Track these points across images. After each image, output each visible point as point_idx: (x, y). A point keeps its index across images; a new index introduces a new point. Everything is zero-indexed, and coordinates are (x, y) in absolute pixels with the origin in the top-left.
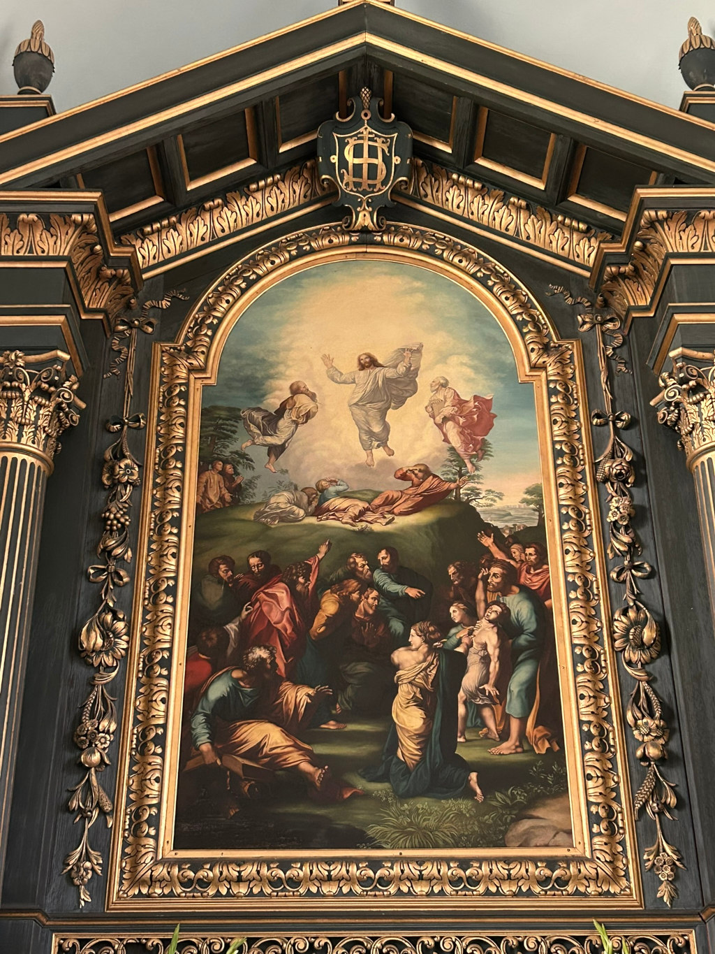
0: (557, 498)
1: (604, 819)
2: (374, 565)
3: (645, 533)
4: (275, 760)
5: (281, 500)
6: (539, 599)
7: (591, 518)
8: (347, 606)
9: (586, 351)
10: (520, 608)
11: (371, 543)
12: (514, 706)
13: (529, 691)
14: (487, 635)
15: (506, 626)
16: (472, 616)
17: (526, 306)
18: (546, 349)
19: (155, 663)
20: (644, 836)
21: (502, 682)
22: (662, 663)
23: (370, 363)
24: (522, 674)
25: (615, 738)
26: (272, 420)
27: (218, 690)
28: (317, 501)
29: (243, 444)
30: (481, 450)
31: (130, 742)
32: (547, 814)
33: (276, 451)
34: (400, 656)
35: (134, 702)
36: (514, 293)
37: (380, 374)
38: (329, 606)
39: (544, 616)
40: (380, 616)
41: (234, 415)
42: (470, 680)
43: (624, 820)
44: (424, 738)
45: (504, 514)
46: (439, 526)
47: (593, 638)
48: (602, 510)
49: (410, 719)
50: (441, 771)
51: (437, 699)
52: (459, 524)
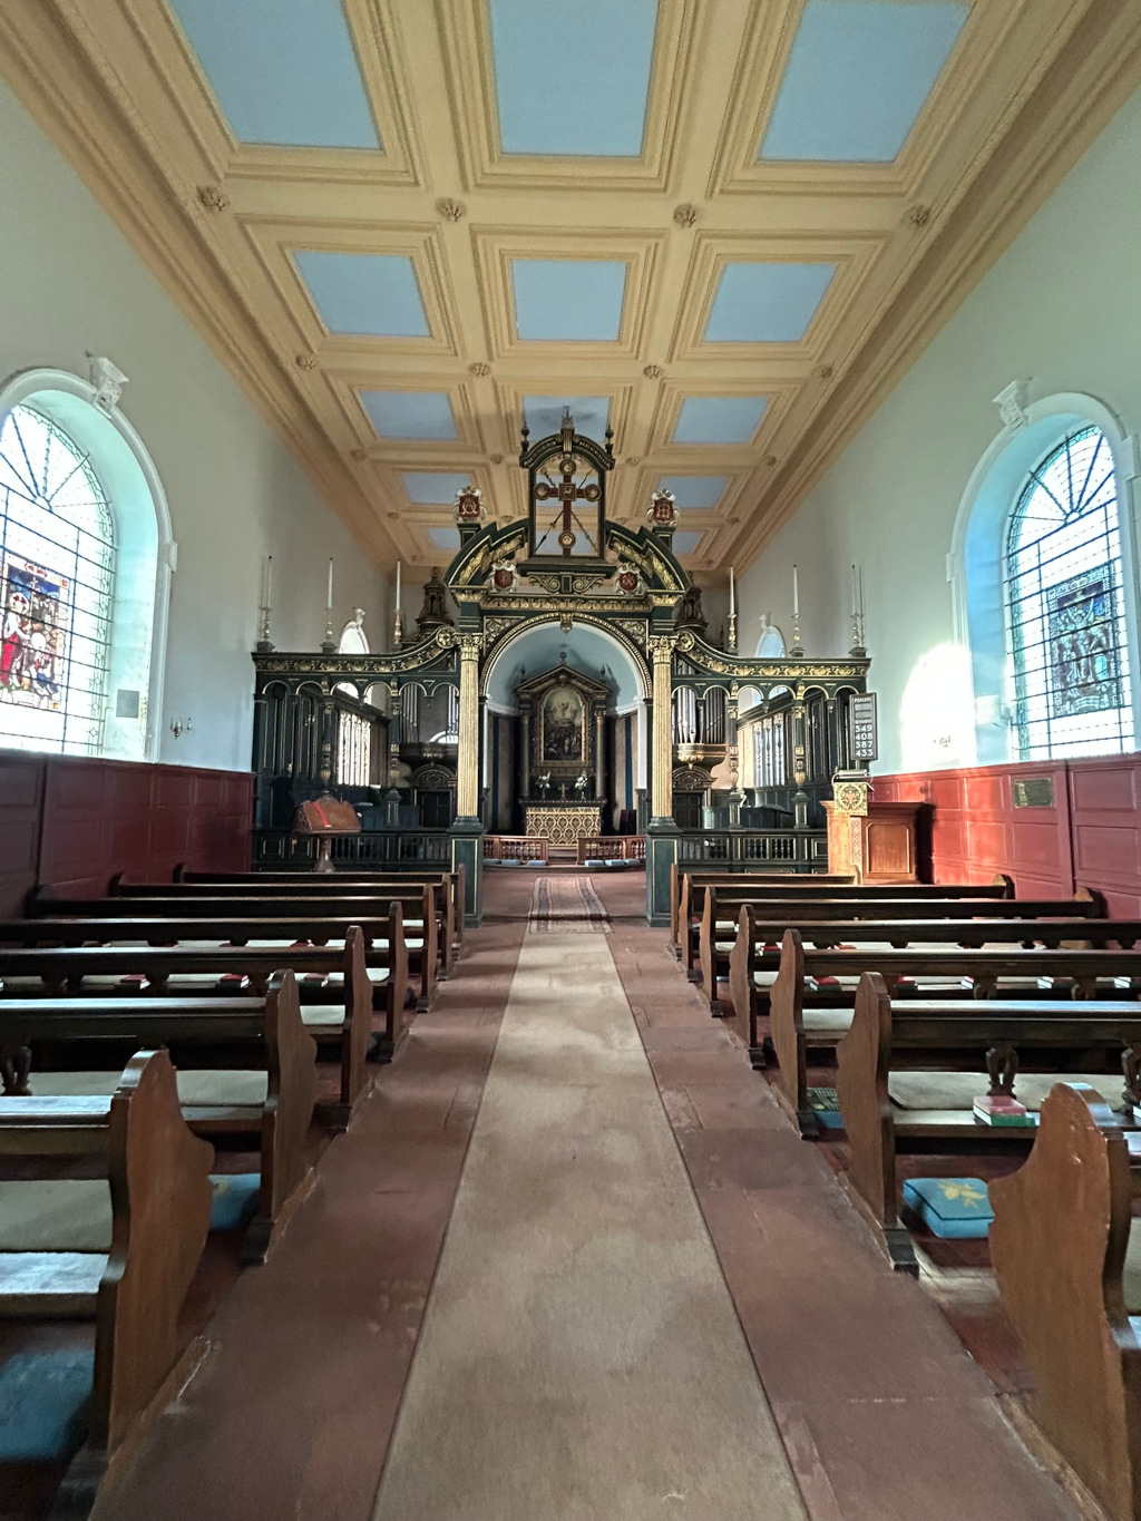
2: (563, 730)
3: (592, 728)
4: (553, 752)
5: (553, 722)
6: (581, 735)
8: (560, 735)
10: (578, 736)
12: (577, 746)
13: (579, 745)
14: (575, 739)
15: (577, 738)
16: (573, 737)
21: (576, 744)
22: (592, 742)
23: (563, 704)
24: (578, 743)
26: (552, 712)
27: (547, 745)
29: (549, 715)
30: (576, 716)
33: (552, 716)
37: (564, 706)
38: (558, 735)
39: (581, 737)
40: (564, 736)
42: (573, 744)
44: (568, 750)
49: (567, 748)
50: (569, 753)
51: (570, 746)
52: (573, 726)
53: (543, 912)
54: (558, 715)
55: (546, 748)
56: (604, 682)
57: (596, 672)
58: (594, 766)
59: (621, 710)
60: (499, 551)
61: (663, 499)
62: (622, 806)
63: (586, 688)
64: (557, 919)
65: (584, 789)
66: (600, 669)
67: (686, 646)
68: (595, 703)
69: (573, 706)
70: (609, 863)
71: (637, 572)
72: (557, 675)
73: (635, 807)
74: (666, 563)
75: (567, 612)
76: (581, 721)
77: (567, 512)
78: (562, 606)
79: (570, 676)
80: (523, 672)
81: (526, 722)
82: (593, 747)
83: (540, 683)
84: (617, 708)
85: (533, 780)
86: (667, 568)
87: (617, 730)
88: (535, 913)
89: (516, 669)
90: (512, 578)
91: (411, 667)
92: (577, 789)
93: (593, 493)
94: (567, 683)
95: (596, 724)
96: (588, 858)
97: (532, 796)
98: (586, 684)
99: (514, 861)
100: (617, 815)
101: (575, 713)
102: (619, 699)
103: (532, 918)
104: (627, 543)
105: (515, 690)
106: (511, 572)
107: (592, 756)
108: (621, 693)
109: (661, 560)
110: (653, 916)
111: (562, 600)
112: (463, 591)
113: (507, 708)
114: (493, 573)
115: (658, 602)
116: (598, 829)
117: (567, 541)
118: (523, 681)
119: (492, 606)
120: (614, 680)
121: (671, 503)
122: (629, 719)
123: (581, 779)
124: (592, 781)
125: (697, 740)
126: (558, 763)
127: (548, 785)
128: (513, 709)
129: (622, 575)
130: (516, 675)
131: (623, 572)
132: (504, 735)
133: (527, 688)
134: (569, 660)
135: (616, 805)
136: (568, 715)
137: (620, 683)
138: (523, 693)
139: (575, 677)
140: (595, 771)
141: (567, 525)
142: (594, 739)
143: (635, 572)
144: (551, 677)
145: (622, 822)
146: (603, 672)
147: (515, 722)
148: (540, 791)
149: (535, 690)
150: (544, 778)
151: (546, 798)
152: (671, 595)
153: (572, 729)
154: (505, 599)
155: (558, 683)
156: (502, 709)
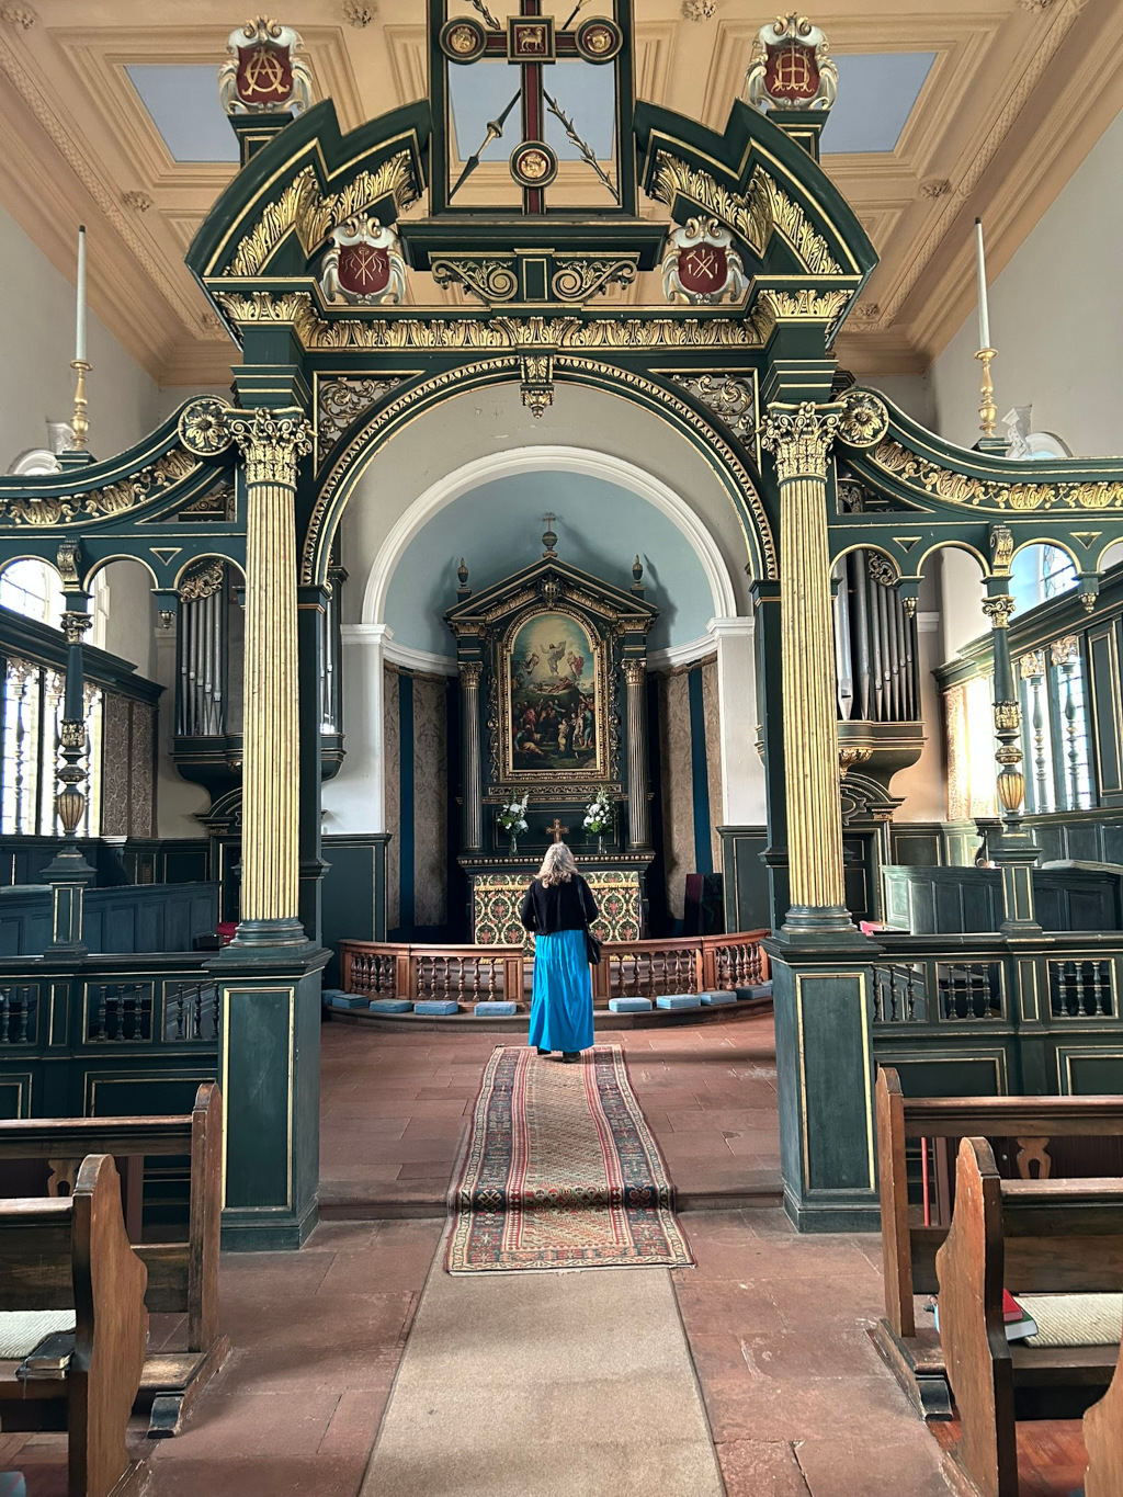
0: (597, 687)
1: (604, 763)
2: (554, 704)
3: (618, 694)
4: (533, 751)
6: (593, 712)
7: (606, 692)
8: (548, 714)
9: (608, 643)
10: (588, 714)
12: (586, 738)
13: (589, 733)
14: (581, 722)
15: (585, 719)
16: (577, 716)
17: (593, 630)
18: (597, 644)
19: (505, 730)
20: (612, 766)
21: (583, 732)
22: (619, 728)
23: (552, 647)
24: (588, 730)
25: (607, 745)
26: (528, 666)
27: (519, 735)
28: (540, 687)
30: (581, 673)
31: (501, 748)
32: (592, 761)
34: (560, 726)
35: (501, 739)
36: (589, 626)
37: (556, 650)
38: (544, 715)
39: (593, 716)
40: (555, 717)
41: (518, 663)
42: (576, 732)
43: (607, 763)
44: (565, 745)
45: (585, 690)
46: (570, 693)
47: (604, 722)
48: (609, 689)
49: (562, 741)
50: (569, 753)
51: (568, 736)
52: (574, 693)
53: (491, 1187)
54: (543, 671)
55: (518, 742)
56: (640, 593)
57: (622, 574)
58: (624, 779)
59: (680, 654)
60: (349, 196)
61: (790, 41)
62: (687, 864)
63: (601, 610)
64: (529, 1205)
65: (604, 831)
66: (630, 567)
67: (868, 431)
68: (621, 642)
69: (574, 650)
70: (665, 1002)
71: (724, 241)
72: (535, 585)
73: (718, 866)
74: (805, 204)
75: (536, 354)
76: (592, 680)
77: (532, 95)
78: (524, 336)
79: (566, 584)
80: (463, 577)
81: (473, 686)
82: (622, 740)
83: (500, 602)
84: (670, 652)
85: (490, 813)
86: (810, 216)
87: (672, 699)
88: (467, 1189)
89: (446, 572)
90: (386, 268)
91: (116, 512)
92: (588, 830)
93: (601, 41)
94: (560, 600)
95: (625, 685)
96: (617, 992)
97: (488, 849)
98: (601, 600)
99: (444, 1004)
100: (677, 887)
101: (579, 664)
102: (674, 632)
103: (459, 1206)
104: (695, 165)
105: (447, 619)
106: (383, 252)
107: (620, 756)
108: (678, 617)
109: (793, 196)
110: (805, 1198)
111: (524, 318)
112: (246, 294)
113: (430, 657)
114: (334, 254)
115: (785, 310)
116: (636, 920)
117: (534, 169)
118: (462, 597)
119: (334, 341)
120: (661, 590)
121: (812, 51)
122: (698, 673)
123: (595, 808)
124: (620, 812)
125: (856, 713)
126: (545, 775)
127: (524, 824)
128: (444, 660)
129: (685, 252)
130: (447, 584)
131: (687, 244)
132: (425, 719)
133: (473, 613)
134: (565, 551)
135: (674, 863)
136: (564, 669)
137: (674, 596)
138: (463, 623)
139: (578, 586)
140: (626, 790)
141: (533, 128)
142: (622, 721)
143: (719, 244)
144: (524, 588)
145: (690, 903)
146: (638, 573)
147: (449, 690)
148: (505, 836)
149: (490, 617)
150: (515, 808)
151: (521, 853)
152: (823, 290)
153: (574, 700)
154: (368, 320)
155: (541, 601)
156: (420, 659)
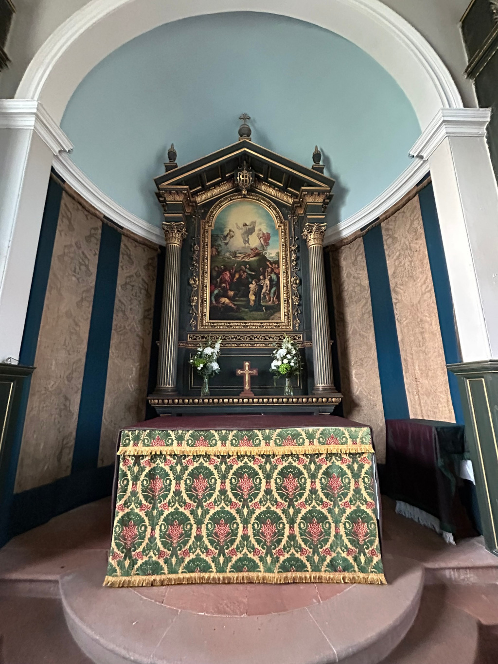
0: (282, 254)
1: (287, 315)
2: (246, 268)
3: (299, 262)
4: (227, 305)
5: (228, 254)
6: (278, 275)
7: (288, 259)
8: (240, 276)
9: (290, 223)
10: (274, 277)
11: (245, 263)
12: (272, 295)
13: (275, 293)
14: (268, 282)
15: (271, 280)
16: (265, 278)
17: (278, 213)
18: (281, 222)
19: (204, 286)
20: (294, 318)
21: (270, 291)
22: (300, 287)
23: (245, 225)
24: (274, 289)
25: (290, 301)
26: (225, 237)
27: (216, 292)
28: (234, 254)
29: (220, 242)
30: (268, 244)
31: (200, 301)
32: (277, 315)
33: (226, 244)
34: (251, 286)
35: (200, 294)
36: (275, 209)
37: (247, 227)
38: (237, 276)
39: (278, 278)
40: (247, 278)
41: (218, 236)
42: (264, 290)
43: (291, 316)
44: (255, 301)
45: (272, 258)
46: (259, 260)
47: (287, 282)
48: (291, 257)
49: (252, 297)
50: (258, 307)
51: (257, 294)
52: (262, 260)
54: (237, 243)
55: (215, 297)
56: (320, 170)
59: (353, 223)
62: (370, 406)
63: (285, 198)
65: (291, 373)
68: (302, 216)
76: (277, 250)
79: (260, 171)
81: (175, 244)
82: (302, 297)
84: (342, 226)
92: (276, 372)
118: (169, 168)
123: (282, 352)
124: (305, 358)
126: (237, 325)
127: (215, 366)
133: (178, 183)
138: (169, 191)
142: (305, 281)
146: (318, 157)
149: (196, 199)
150: (208, 351)
151: (212, 393)
156: (131, 221)
